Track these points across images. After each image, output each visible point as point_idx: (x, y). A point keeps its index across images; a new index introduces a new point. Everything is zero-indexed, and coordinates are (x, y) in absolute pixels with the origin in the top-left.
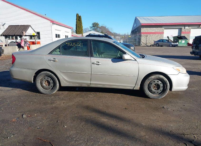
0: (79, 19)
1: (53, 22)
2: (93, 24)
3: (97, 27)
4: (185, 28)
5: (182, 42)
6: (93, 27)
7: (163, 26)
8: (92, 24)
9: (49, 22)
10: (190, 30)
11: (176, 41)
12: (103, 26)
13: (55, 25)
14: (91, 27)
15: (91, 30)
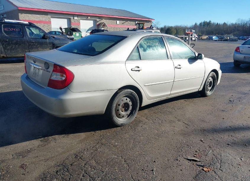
4: (74, 19)
5: (77, 35)
7: (49, 14)
10: (80, 21)
11: (69, 33)
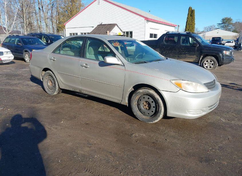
0: (191, 13)
1: (148, 20)
2: (223, 20)
3: (230, 24)
6: (222, 23)
8: (221, 20)
9: (144, 19)
12: (238, 22)
13: (150, 23)
14: (219, 24)
15: (219, 27)
